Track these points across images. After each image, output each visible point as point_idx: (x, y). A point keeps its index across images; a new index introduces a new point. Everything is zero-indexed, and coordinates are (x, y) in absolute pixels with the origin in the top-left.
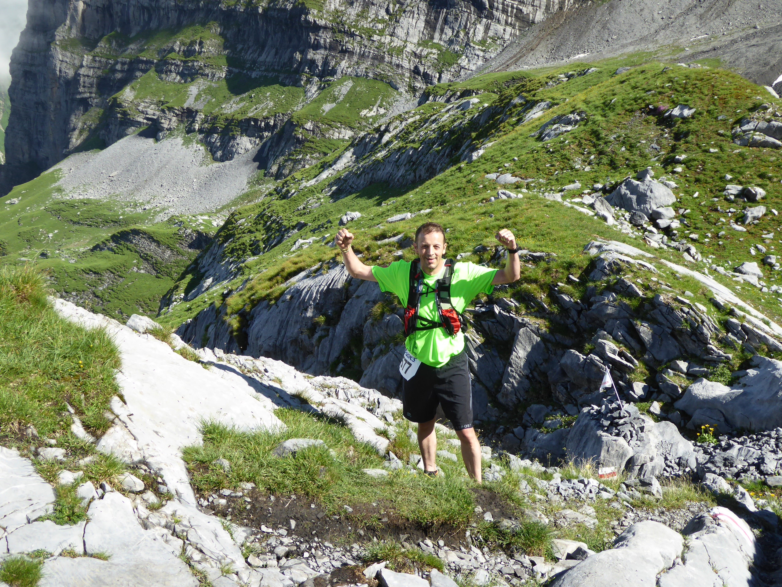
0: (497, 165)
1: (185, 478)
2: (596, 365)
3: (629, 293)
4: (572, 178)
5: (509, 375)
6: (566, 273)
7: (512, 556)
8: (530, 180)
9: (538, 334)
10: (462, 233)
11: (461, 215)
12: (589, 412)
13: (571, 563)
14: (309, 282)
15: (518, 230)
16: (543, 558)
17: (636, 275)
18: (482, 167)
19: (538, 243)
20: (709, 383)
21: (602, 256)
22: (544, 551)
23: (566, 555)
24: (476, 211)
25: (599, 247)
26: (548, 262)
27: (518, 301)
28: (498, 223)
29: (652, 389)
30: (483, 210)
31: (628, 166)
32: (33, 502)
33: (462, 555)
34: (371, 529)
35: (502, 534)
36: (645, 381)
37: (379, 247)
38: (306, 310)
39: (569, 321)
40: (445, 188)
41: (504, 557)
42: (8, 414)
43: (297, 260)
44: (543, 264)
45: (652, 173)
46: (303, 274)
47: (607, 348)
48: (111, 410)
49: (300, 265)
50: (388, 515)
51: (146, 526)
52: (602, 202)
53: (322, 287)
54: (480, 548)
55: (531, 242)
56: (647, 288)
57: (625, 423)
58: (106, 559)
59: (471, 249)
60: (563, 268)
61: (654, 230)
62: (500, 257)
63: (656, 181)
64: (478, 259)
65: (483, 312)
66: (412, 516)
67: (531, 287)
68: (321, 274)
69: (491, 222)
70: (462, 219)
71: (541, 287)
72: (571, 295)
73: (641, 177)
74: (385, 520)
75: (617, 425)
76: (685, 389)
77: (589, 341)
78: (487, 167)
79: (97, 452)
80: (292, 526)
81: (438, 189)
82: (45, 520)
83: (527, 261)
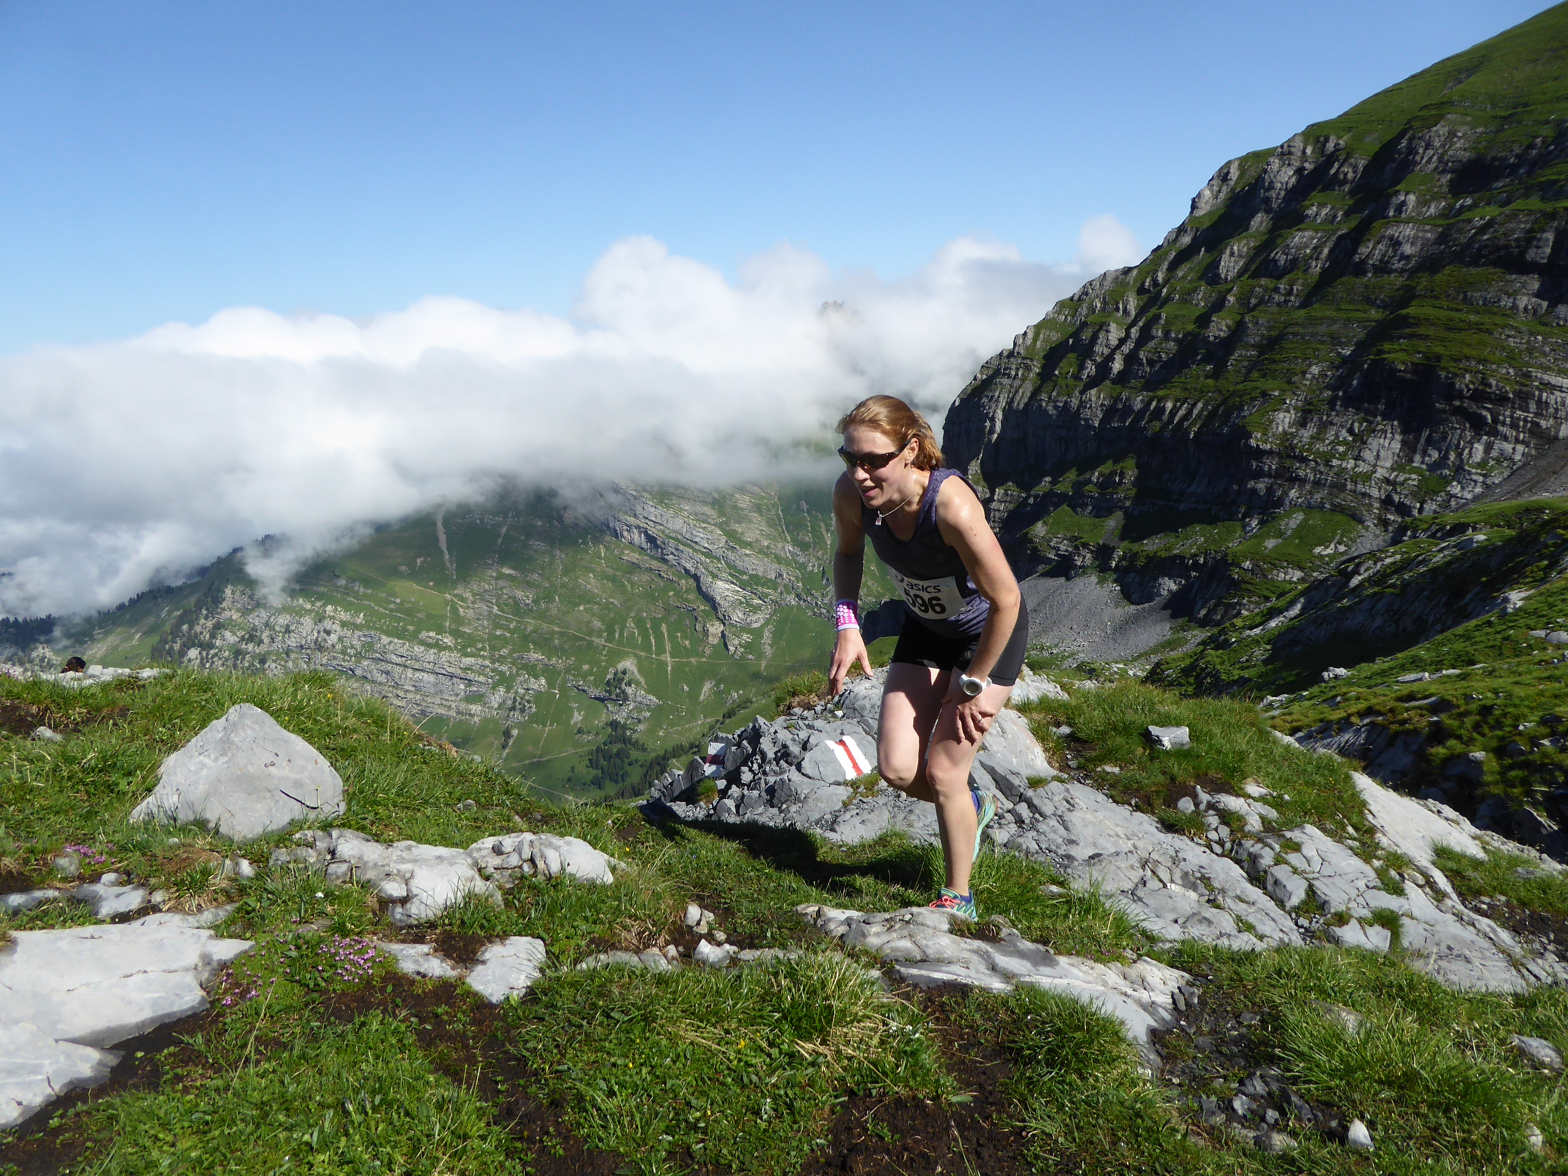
0: (1545, 620)
1: (1446, 882)
10: (1523, 700)
11: (1513, 678)
18: (1522, 622)
24: (1534, 674)
30: (1544, 675)
32: (1365, 875)
37: (1407, 710)
40: (1472, 645)
46: (1300, 734)
48: (1369, 821)
49: (1295, 724)
51: (1440, 911)
59: (1537, 719)
64: (1548, 730)
68: (1331, 736)
78: (1532, 623)
79: (1383, 849)
80: (1552, 936)
81: (1459, 646)
82: (1379, 889)
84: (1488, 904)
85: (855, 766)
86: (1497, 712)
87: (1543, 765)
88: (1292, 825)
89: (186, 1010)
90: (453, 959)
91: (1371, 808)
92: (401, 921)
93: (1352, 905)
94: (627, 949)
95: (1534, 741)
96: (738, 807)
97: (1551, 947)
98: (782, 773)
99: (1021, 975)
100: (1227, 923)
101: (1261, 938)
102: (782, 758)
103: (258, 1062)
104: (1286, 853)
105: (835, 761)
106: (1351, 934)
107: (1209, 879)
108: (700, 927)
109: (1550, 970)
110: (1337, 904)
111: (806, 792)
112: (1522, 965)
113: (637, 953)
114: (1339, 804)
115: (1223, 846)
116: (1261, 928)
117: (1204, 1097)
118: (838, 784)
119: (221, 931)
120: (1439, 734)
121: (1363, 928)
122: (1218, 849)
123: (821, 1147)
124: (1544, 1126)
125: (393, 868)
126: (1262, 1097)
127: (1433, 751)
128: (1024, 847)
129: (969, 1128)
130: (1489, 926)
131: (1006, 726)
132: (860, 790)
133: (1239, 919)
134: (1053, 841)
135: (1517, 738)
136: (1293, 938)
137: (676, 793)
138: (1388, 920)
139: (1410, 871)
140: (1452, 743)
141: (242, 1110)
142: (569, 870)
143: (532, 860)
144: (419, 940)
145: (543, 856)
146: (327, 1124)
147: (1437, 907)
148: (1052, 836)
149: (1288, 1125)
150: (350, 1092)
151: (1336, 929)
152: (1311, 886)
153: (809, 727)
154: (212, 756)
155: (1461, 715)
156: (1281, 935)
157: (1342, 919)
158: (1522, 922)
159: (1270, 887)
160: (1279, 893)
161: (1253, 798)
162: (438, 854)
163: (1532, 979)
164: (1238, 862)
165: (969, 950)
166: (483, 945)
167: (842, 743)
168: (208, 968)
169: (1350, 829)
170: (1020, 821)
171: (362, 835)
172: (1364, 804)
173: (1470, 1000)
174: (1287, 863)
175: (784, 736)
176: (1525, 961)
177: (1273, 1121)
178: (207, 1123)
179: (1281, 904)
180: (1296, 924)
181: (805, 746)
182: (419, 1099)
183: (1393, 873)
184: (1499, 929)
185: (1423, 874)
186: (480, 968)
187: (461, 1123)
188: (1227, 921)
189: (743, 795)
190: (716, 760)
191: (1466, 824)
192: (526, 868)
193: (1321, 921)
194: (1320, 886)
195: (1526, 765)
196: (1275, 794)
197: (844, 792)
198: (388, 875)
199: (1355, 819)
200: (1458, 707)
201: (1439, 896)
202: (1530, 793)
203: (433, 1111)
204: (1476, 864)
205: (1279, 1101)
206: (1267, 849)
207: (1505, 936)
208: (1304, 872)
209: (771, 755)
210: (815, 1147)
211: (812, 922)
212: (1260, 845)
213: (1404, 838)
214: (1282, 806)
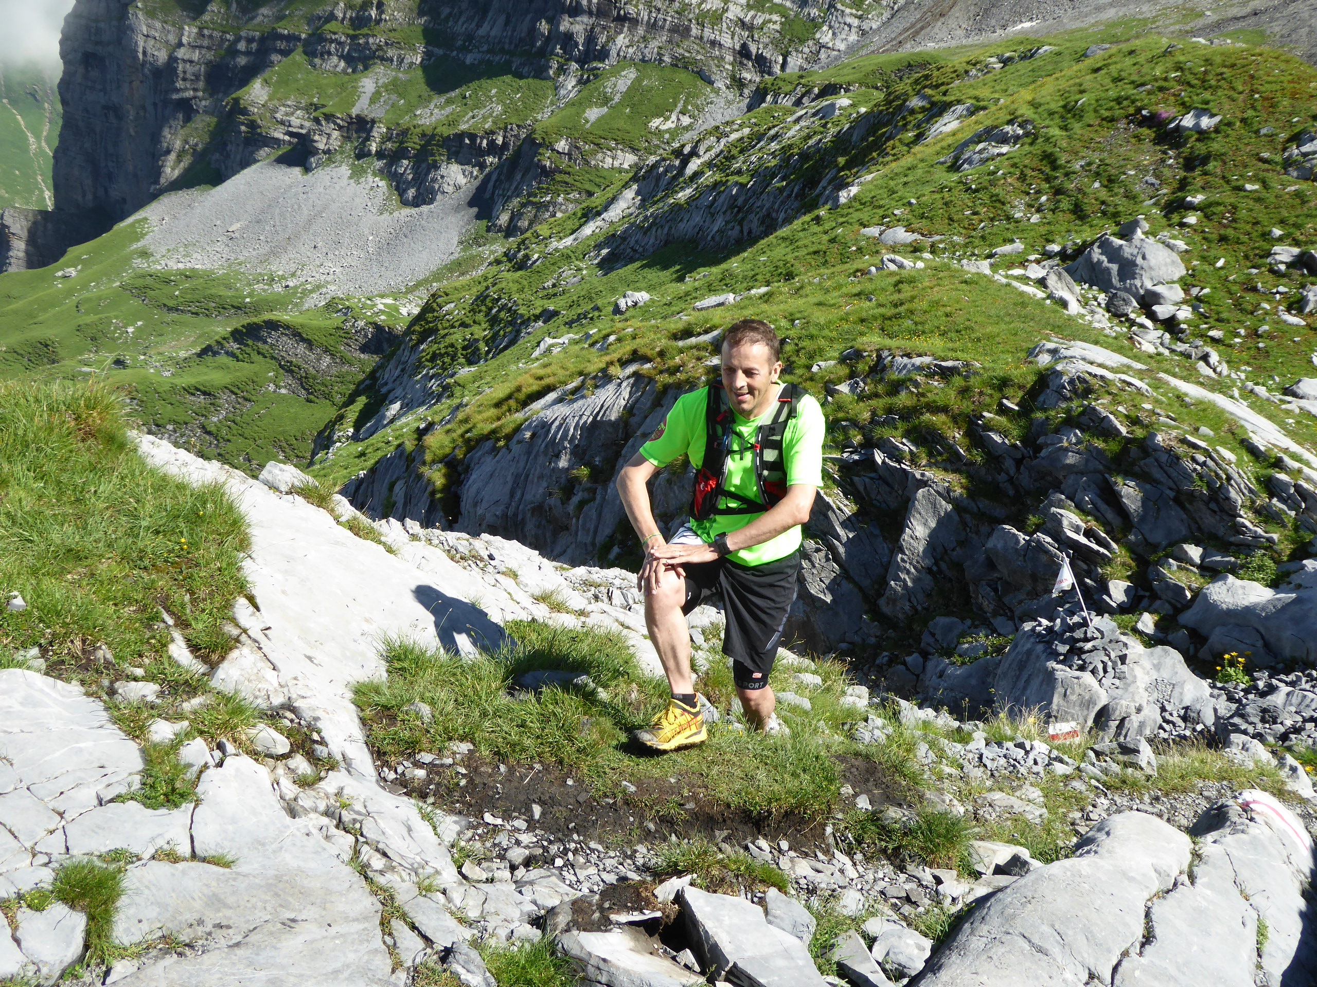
0: (881, 212)
1: (358, 733)
2: (1047, 552)
3: (1105, 430)
4: (1009, 235)
5: (899, 568)
6: (997, 395)
7: (902, 869)
8: (937, 238)
9: (949, 499)
10: (821, 328)
11: (819, 297)
12: (1033, 630)
13: (1002, 880)
14: (562, 410)
15: (916, 324)
16: (954, 873)
17: (1116, 401)
19: (950, 345)
20: (1238, 582)
21: (1059, 368)
22: (956, 861)
23: (993, 867)
24: (844, 290)
25: (1054, 352)
26: (966, 378)
27: (915, 442)
28: (882, 310)
29: (1141, 593)
30: (856, 290)
31: (1104, 213)
32: (107, 771)
33: (819, 866)
34: (667, 821)
35: (885, 831)
36: (1129, 578)
38: (558, 456)
39: (1002, 477)
40: (794, 251)
41: (889, 869)
42: (65, 625)
43: (541, 372)
44: (958, 381)
45: (1146, 226)
46: (552, 396)
47: (1065, 523)
48: (234, 621)
50: (695, 798)
51: (293, 813)
52: (1060, 276)
53: (585, 418)
54: (850, 853)
55: (937, 343)
56: (1134, 421)
57: (1095, 649)
58: (227, 865)
59: (836, 354)
60: (993, 387)
61: (1148, 323)
62: (884, 368)
63: (1151, 240)
64: (847, 371)
65: (855, 461)
66: (735, 801)
67: (938, 420)
69: (870, 308)
70: (820, 304)
71: (955, 419)
72: (1005, 433)
73: (1126, 233)
74: (690, 805)
75: (1081, 651)
76: (1197, 593)
77: (1035, 511)
79: (218, 689)
81: (780, 253)
82: (127, 801)
83: (931, 375)
97: (526, 838)
112: (404, 917)
138: (86, 886)
147: (286, 805)
183: (195, 749)
199: (203, 622)
201: (311, 772)
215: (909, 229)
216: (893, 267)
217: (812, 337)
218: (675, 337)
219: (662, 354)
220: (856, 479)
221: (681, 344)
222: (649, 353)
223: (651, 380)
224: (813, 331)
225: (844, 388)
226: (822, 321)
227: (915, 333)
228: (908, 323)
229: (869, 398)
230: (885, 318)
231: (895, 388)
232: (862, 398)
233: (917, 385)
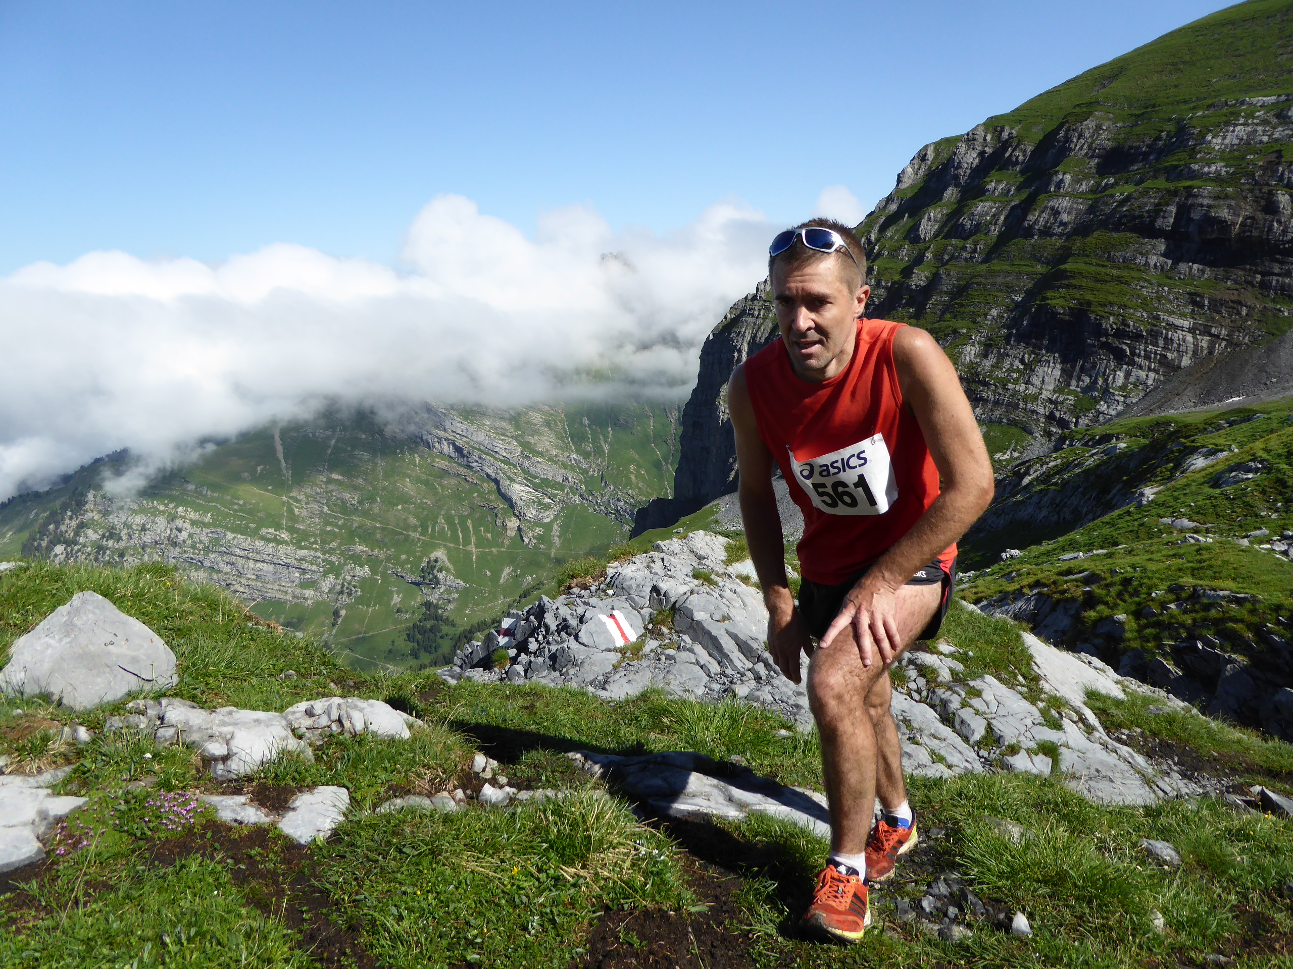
0: (1171, 510)
1: (1095, 718)
4: (1258, 525)
6: (1274, 615)
8: (1209, 525)
10: (1154, 573)
15: (1215, 573)
18: (1154, 512)
19: (1240, 585)
26: (1253, 604)
27: (1223, 638)
28: (1191, 565)
30: (1171, 553)
32: (1032, 714)
37: (1066, 582)
39: (1281, 661)
40: (1116, 530)
43: (974, 590)
44: (1248, 605)
48: (1035, 670)
49: (980, 595)
51: (1090, 741)
55: (1231, 584)
59: (1165, 588)
60: (1271, 610)
62: (1199, 596)
64: (1175, 597)
65: (1184, 647)
67: (1239, 627)
68: (1009, 604)
69: (1183, 563)
70: (1150, 560)
71: (1248, 627)
72: (1282, 636)
78: (1161, 512)
79: (1045, 693)
80: (1176, 759)
81: (1106, 531)
82: (1043, 725)
83: (1231, 602)
84: (1128, 735)
85: (623, 635)
86: (1135, 583)
87: (1171, 624)
88: (974, 676)
89: (24, 860)
90: (267, 807)
91: (1036, 660)
92: (222, 776)
93: (1022, 738)
94: (420, 794)
95: (1163, 605)
96: (526, 671)
97: (1175, 768)
98: (562, 642)
99: (753, 804)
100: (923, 756)
101: (950, 767)
102: (562, 630)
103: (85, 905)
104: (970, 699)
105: (606, 631)
106: (1021, 762)
107: (909, 721)
108: (485, 773)
109: (1176, 788)
110: (1010, 738)
111: (582, 657)
112: (1153, 782)
113: (428, 797)
114: (1011, 658)
115: (920, 694)
116: (950, 759)
117: (899, 899)
118: (609, 650)
119: (57, 790)
120: (1091, 601)
121: (1030, 757)
122: (916, 696)
123: (580, 955)
124: (1165, 911)
125: (216, 730)
126: (945, 897)
127: (1086, 614)
128: (762, 699)
129: (705, 933)
130: (1128, 753)
131: (747, 600)
132: (627, 655)
133: (933, 753)
134: (785, 693)
135: (1151, 603)
136: (975, 766)
137: (475, 661)
138: (1049, 750)
139: (1066, 710)
140: (1101, 607)
141: (68, 946)
142: (371, 728)
143: (339, 721)
144: (238, 791)
145: (349, 717)
146: (146, 955)
147: (1088, 738)
148: (784, 689)
149: (965, 919)
150: (168, 927)
151: (1009, 758)
152: (989, 724)
153: (585, 603)
154: (57, 637)
155: (1108, 586)
156: (967, 764)
157: (1013, 750)
158: (1153, 748)
159: (957, 726)
160: (965, 731)
161: (944, 655)
162: (255, 717)
163: (1161, 794)
164: (932, 706)
165: (711, 785)
166: (294, 794)
167: (612, 616)
168: (45, 823)
169: (1020, 678)
170: (758, 678)
171: (188, 703)
172: (1031, 657)
173: (1110, 812)
174: (970, 706)
175: (564, 612)
176: (1155, 779)
177: (953, 916)
178: (37, 959)
179: (966, 739)
180: (978, 755)
181: (581, 620)
182: (229, 930)
183: (1053, 712)
184: (1135, 755)
185: (1076, 712)
186: (291, 814)
187: (266, 950)
188: (924, 754)
189: (530, 662)
190: (508, 632)
191: (1110, 671)
192: (335, 727)
193: (998, 752)
194: (997, 724)
195: (1158, 624)
196: (961, 651)
197: (614, 657)
198: (211, 737)
199: (1024, 670)
200: (1105, 579)
201: (1089, 729)
202: (1160, 646)
203: (241, 938)
204: (1118, 703)
205: (959, 900)
206: (955, 695)
207: (1140, 760)
208: (984, 713)
209: (553, 628)
210: (574, 955)
211: (580, 766)
212: (949, 693)
213: (1062, 684)
214: (967, 661)
215: (1190, 519)
216: (1192, 541)
217: (1149, 578)
218: (1061, 574)
219: (1054, 583)
220: (1185, 657)
221: (1066, 578)
222: (1047, 582)
223: (1049, 596)
224: (1150, 575)
225: (1172, 606)
226: (1154, 569)
227: (1215, 578)
228: (1209, 573)
229: (1191, 612)
230: (1193, 569)
231: (1207, 608)
232: (1185, 612)
233: (1221, 606)
